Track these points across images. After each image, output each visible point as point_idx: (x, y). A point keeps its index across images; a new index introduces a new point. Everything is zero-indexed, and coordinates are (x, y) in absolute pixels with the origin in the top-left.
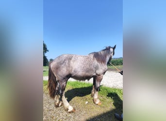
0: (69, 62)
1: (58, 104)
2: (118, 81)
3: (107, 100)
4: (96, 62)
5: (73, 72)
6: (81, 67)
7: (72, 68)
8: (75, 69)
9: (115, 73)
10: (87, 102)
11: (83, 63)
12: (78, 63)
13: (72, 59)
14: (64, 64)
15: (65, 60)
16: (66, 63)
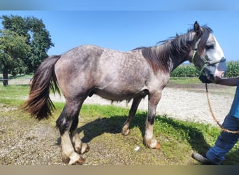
0: (96, 60)
1: (80, 150)
2: (195, 108)
3: (180, 145)
4: (146, 66)
5: (102, 80)
6: (120, 72)
7: (101, 73)
8: (108, 75)
9: (187, 93)
10: (137, 148)
11: (122, 64)
12: (114, 64)
13: (102, 55)
14: (86, 63)
15: (89, 56)
16: (89, 61)
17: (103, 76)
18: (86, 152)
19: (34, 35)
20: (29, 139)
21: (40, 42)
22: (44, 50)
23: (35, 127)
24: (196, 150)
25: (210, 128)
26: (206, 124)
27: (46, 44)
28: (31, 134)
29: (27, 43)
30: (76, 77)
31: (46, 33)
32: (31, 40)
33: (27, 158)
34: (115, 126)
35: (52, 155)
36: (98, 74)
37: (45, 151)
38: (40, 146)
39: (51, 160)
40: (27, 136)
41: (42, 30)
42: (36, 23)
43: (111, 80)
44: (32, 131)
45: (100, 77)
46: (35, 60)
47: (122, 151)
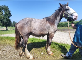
1: (22, 54)
2: (64, 38)
3: (57, 52)
6: (39, 27)
10: (42, 53)
11: (40, 24)
12: (37, 25)
13: (33, 21)
14: (27, 24)
15: (28, 22)
16: (28, 24)
17: (33, 28)
18: (24, 55)
19: (5, 12)
20: (3, 51)
21: (7, 14)
22: (8, 17)
23: (5, 47)
24: (63, 53)
25: (68, 45)
26: (67, 44)
27: (9, 15)
28: (4, 49)
29: (2, 15)
30: (24, 29)
31: (9, 11)
32: (3, 14)
33: (3, 58)
34: (35, 46)
35: (12, 56)
36: (32, 28)
37: (9, 55)
38: (8, 53)
39: (11, 58)
40: (3, 50)
41: (8, 10)
42: (5, 7)
43: (36, 30)
44: (4, 48)
45: (32, 29)
46: (5, 21)
47: (37, 54)
